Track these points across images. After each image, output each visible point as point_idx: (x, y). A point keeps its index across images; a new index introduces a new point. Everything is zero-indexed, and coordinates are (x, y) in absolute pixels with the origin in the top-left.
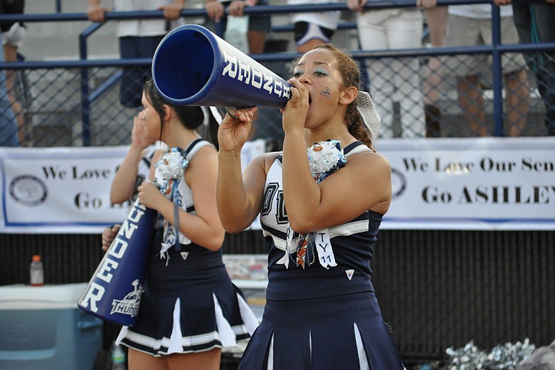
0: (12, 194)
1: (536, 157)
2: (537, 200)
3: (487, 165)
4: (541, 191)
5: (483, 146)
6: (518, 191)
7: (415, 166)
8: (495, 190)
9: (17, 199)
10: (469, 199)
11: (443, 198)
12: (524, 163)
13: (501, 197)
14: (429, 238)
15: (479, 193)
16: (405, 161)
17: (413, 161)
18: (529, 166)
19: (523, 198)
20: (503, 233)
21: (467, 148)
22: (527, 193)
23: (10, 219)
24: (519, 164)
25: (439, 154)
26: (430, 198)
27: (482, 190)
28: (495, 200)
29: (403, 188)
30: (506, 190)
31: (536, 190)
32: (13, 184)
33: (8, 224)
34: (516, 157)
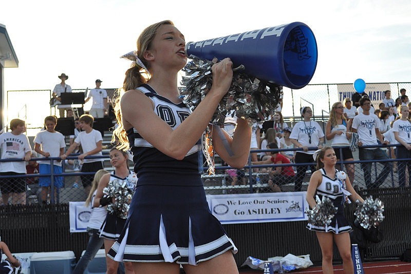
0: (79, 218)
1: (271, 199)
2: (272, 213)
3: (256, 202)
4: (274, 209)
5: (256, 196)
6: (266, 210)
7: (232, 204)
8: (259, 210)
9: (81, 220)
10: (250, 214)
11: (241, 213)
12: (268, 201)
13: (261, 212)
14: (236, 226)
15: (253, 211)
16: (228, 202)
17: (231, 202)
18: (269, 202)
19: (268, 212)
20: (260, 223)
21: (249, 197)
22: (269, 210)
23: (78, 228)
24: (266, 201)
25: (240, 199)
26: (237, 214)
27: (255, 210)
28: (259, 213)
29: (228, 210)
30: (262, 210)
31: (272, 209)
32: (79, 215)
33: (77, 229)
34: (265, 199)
